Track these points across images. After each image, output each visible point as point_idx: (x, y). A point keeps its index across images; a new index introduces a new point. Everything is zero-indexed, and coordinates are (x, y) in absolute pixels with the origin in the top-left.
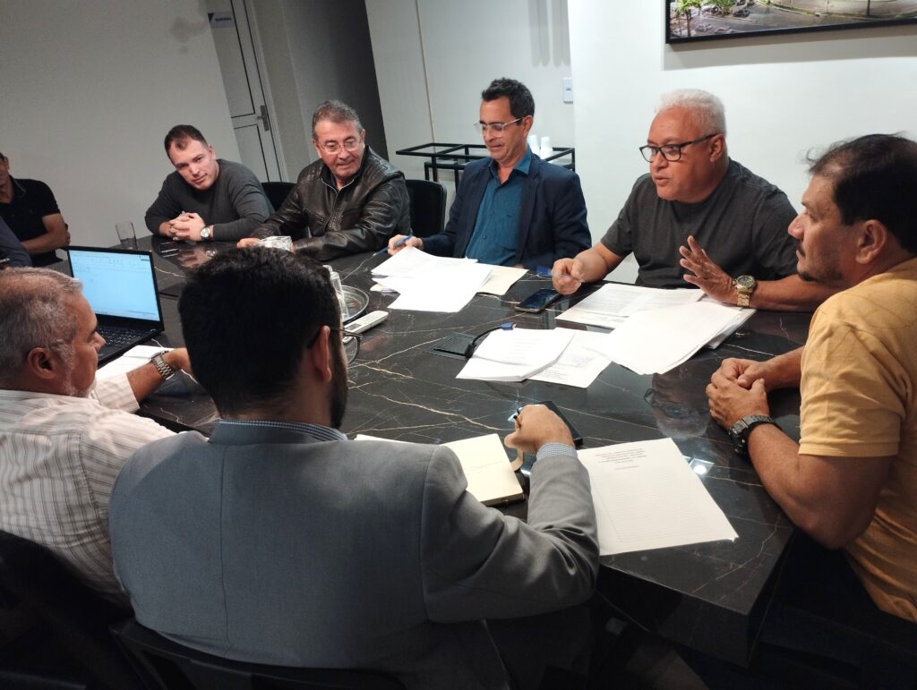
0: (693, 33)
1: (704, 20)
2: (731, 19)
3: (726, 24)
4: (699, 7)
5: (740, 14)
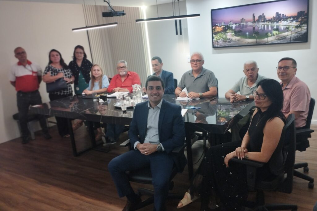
0: (219, 46)
1: (221, 43)
2: (227, 43)
3: (226, 44)
4: (220, 40)
5: (229, 42)
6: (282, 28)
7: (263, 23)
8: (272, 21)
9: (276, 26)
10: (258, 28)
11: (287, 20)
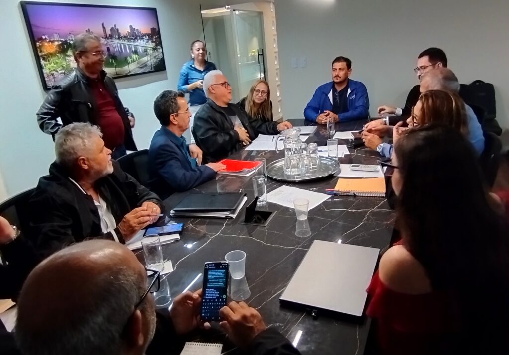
6: (140, 50)
7: (118, 41)
8: (128, 39)
9: (134, 48)
10: (114, 48)
11: (143, 39)
